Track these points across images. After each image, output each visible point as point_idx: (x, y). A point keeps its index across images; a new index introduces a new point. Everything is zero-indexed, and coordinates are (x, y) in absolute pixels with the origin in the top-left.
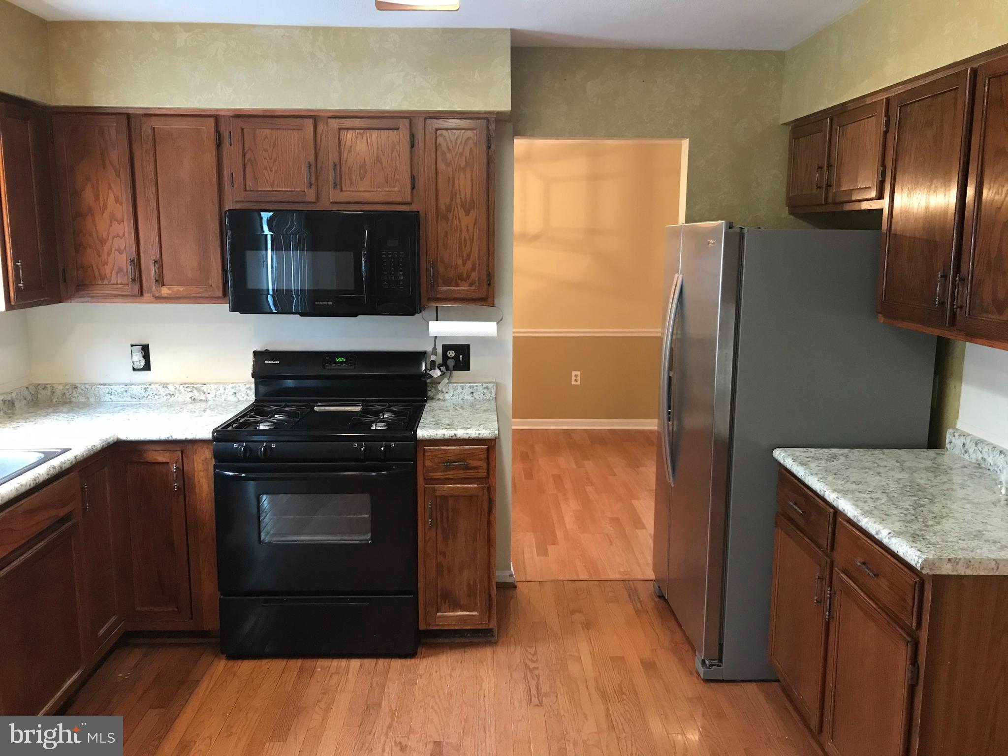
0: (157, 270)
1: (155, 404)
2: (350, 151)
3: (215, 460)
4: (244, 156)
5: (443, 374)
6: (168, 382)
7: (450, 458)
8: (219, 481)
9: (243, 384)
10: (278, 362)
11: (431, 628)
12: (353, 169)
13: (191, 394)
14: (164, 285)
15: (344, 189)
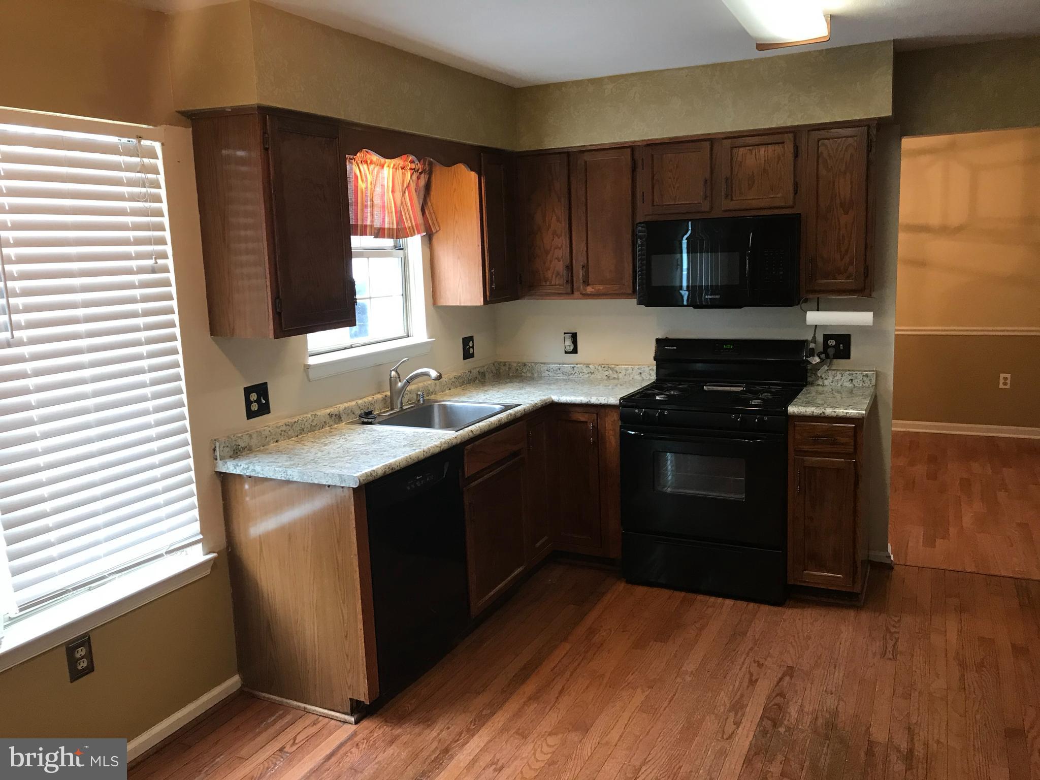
0: (584, 273)
1: (580, 380)
2: (740, 165)
3: (621, 422)
4: (653, 178)
5: (822, 361)
6: (590, 363)
7: (818, 433)
8: (623, 436)
9: (647, 366)
10: (675, 348)
11: (797, 583)
12: (743, 181)
13: (607, 373)
14: (589, 285)
15: (734, 198)
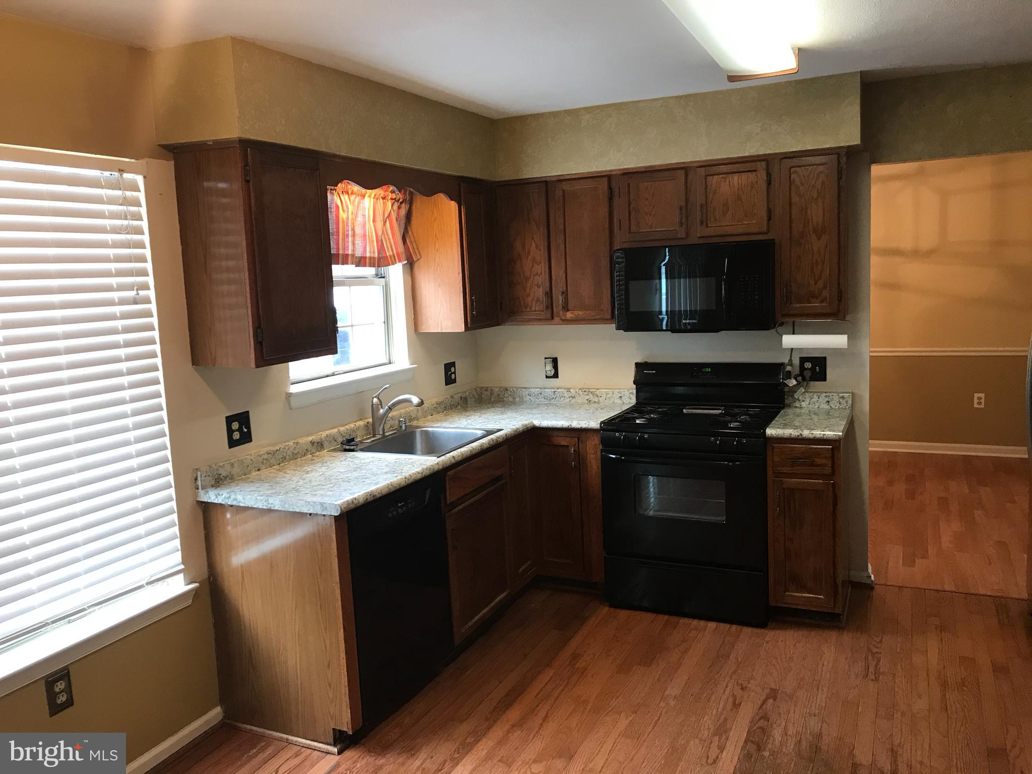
0: (563, 300)
1: (561, 404)
2: (715, 193)
3: (602, 446)
4: (629, 206)
5: (799, 383)
6: (571, 387)
7: (797, 455)
8: (605, 461)
9: (627, 390)
10: (654, 372)
11: (779, 605)
12: (718, 208)
13: (587, 397)
14: (568, 311)
15: (710, 225)
